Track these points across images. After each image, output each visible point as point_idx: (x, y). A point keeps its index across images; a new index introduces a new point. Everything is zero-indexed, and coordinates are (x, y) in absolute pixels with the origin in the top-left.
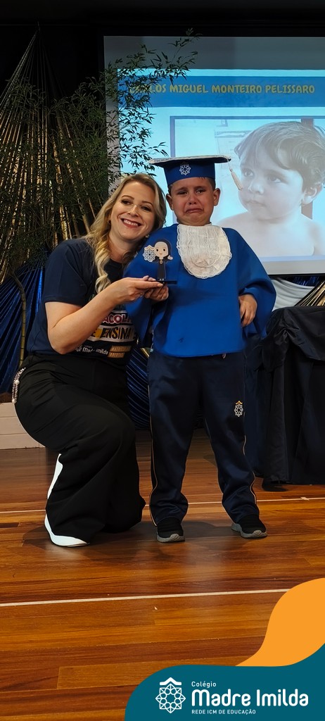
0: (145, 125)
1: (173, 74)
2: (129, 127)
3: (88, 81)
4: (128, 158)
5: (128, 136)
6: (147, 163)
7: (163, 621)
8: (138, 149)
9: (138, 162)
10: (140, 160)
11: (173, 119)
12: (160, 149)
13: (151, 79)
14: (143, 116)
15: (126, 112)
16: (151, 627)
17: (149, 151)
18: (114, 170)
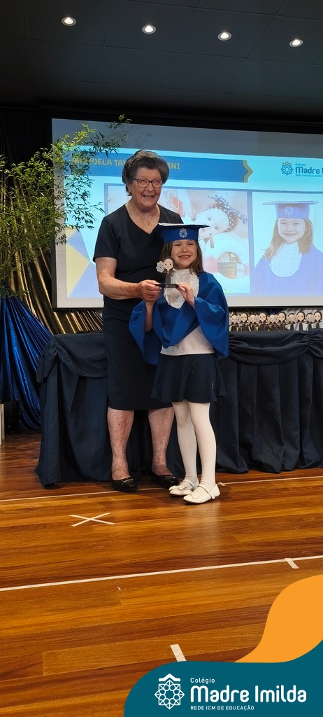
0: (87, 188)
1: (107, 150)
2: (74, 189)
3: (42, 151)
4: (73, 213)
5: (72, 196)
6: (88, 218)
7: (127, 601)
8: (80, 207)
9: (80, 217)
10: (82, 215)
11: (106, 186)
12: (99, 207)
13: (91, 153)
14: (84, 181)
15: (72, 177)
16: (118, 607)
17: (90, 208)
18: (60, 221)
